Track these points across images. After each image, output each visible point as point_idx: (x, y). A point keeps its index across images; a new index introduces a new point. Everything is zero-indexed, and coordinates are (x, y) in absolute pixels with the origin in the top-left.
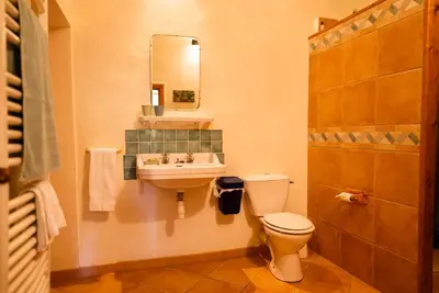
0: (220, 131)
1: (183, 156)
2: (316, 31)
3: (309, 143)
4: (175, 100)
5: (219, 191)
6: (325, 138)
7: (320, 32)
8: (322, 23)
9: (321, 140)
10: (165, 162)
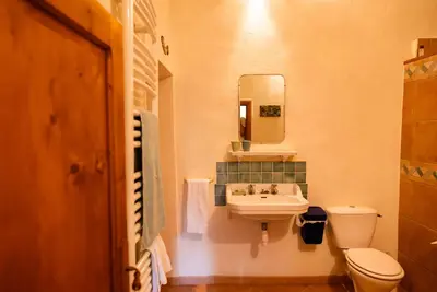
0: (304, 163)
1: (267, 186)
2: (415, 56)
3: (402, 176)
4: (261, 115)
5: (302, 221)
6: (421, 174)
7: (418, 58)
8: (421, 47)
9: (416, 174)
10: (251, 193)
